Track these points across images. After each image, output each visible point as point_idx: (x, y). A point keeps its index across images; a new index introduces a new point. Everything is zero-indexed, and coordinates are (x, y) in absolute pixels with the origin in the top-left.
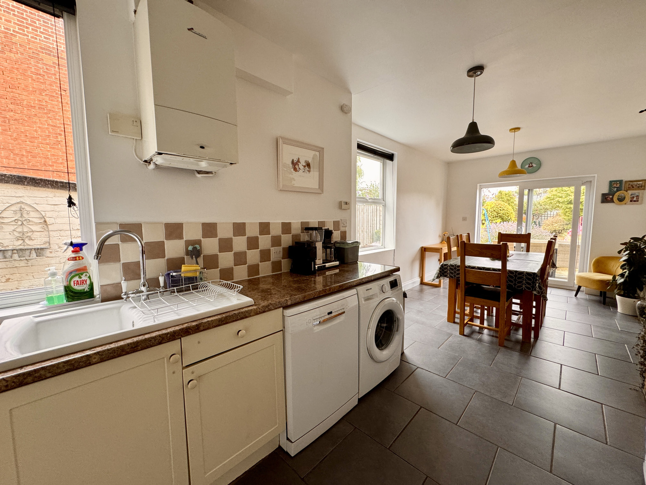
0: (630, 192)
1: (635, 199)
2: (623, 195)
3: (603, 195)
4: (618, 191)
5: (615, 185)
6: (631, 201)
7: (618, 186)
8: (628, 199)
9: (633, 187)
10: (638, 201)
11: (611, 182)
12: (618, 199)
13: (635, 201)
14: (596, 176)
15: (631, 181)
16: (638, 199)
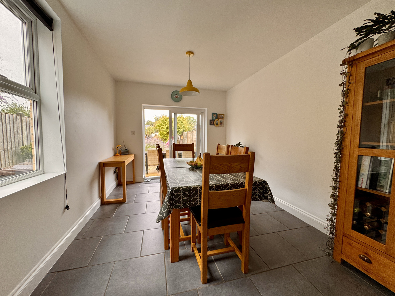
2: (217, 121)
5: (214, 116)
9: (220, 118)
14: (206, 109)
15: (220, 114)
16: (222, 124)
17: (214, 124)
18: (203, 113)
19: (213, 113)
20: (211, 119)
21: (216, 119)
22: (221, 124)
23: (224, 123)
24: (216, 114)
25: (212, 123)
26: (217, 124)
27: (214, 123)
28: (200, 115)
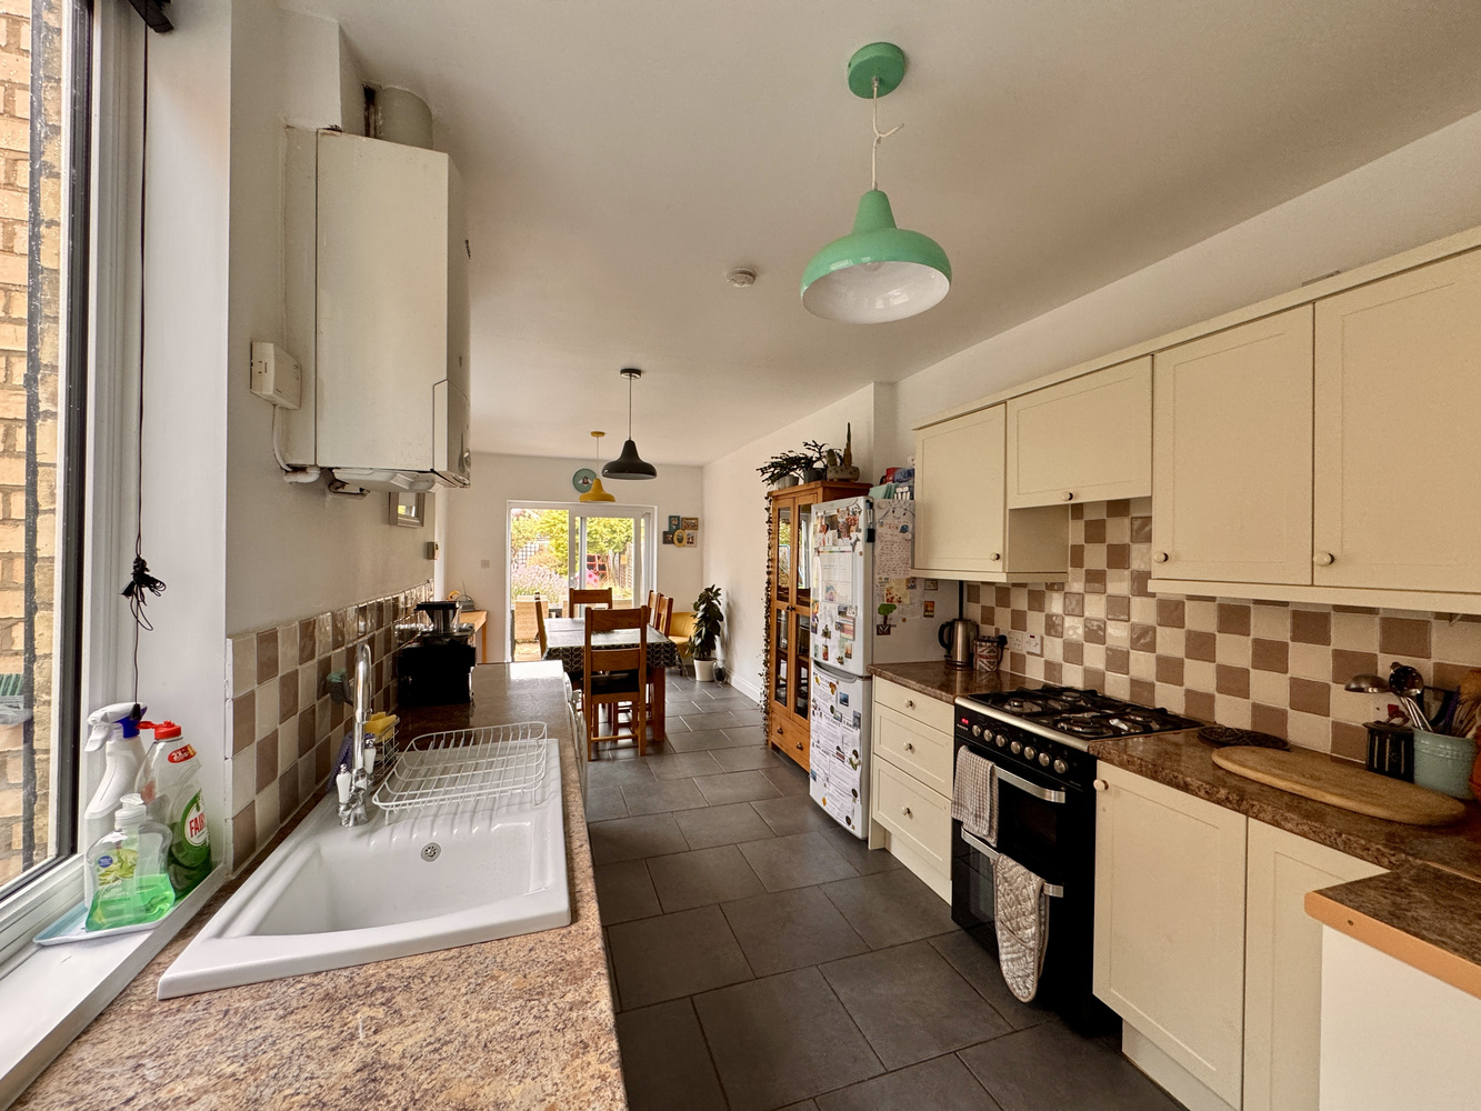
0: (687, 532)
1: (691, 540)
2: (681, 535)
3: (665, 533)
5: (674, 522)
6: (688, 543)
7: (677, 523)
8: (685, 540)
9: (688, 526)
10: (693, 543)
11: (670, 517)
12: (678, 540)
14: (656, 507)
15: (687, 519)
16: (693, 540)
17: (672, 542)
18: (648, 515)
20: (667, 529)
21: (677, 529)
22: (691, 542)
23: (699, 539)
24: (678, 517)
25: (667, 538)
26: (680, 541)
27: (673, 538)
28: (643, 520)
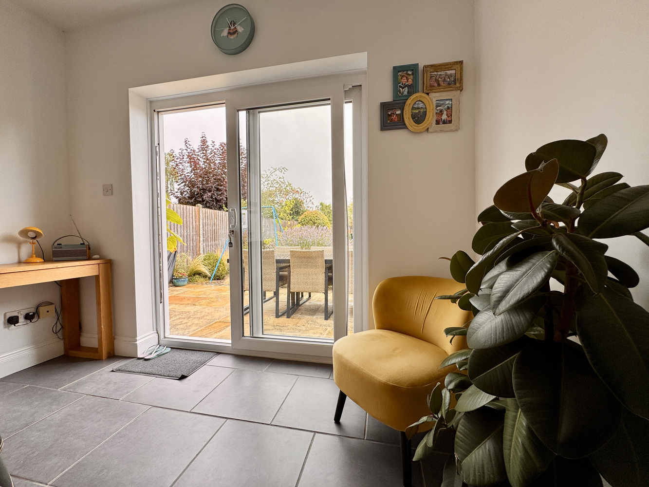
1: (444, 117)
2: (421, 105)
3: (384, 107)
4: (410, 94)
5: (404, 80)
6: (438, 123)
7: (410, 82)
9: (439, 85)
10: (450, 122)
12: (414, 116)
13: (444, 122)
15: (435, 67)
16: (450, 115)
17: (401, 124)
19: (397, 70)
20: (388, 99)
23: (464, 108)
24: (414, 68)
27: (401, 116)
